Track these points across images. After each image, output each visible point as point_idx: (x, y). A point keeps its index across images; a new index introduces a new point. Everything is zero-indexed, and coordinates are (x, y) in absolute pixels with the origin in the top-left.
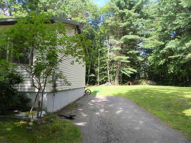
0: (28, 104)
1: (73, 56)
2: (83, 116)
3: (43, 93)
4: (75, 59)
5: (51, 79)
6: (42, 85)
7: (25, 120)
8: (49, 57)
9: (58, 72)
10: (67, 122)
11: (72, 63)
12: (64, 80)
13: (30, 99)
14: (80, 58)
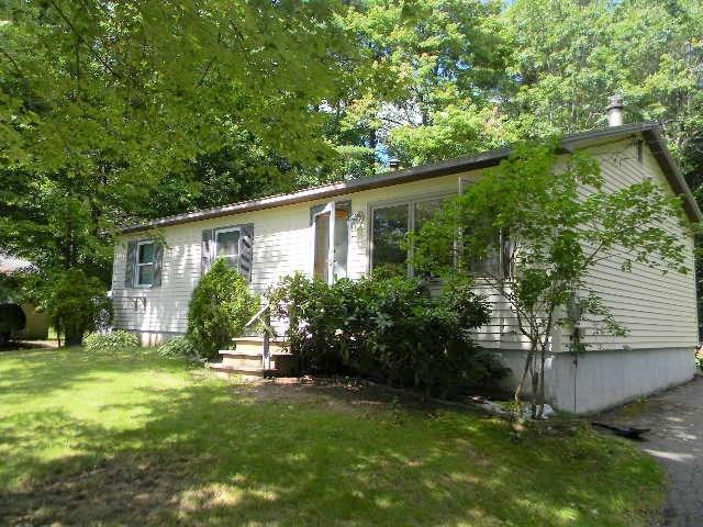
0: (504, 383)
1: (626, 246)
2: (681, 439)
3: (544, 353)
4: (633, 255)
5: (565, 315)
6: (541, 330)
7: (502, 417)
8: (557, 256)
9: (586, 295)
10: (621, 444)
11: (627, 266)
12: (603, 318)
13: (509, 370)
14: (650, 251)
